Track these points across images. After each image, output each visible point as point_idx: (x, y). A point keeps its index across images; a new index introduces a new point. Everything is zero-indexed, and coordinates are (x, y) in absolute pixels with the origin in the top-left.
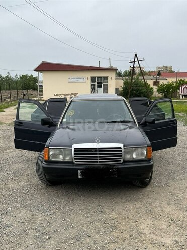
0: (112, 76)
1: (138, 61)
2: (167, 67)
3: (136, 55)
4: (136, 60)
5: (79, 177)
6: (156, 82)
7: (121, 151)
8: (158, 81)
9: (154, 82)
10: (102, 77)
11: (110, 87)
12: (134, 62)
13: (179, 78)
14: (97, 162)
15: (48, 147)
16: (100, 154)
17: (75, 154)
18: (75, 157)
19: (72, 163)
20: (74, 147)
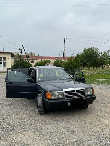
0: (8, 57)
1: (24, 49)
2: (32, 53)
3: (23, 46)
4: (23, 48)
5: (69, 105)
6: (32, 61)
7: (84, 91)
8: (33, 60)
9: (31, 61)
10: (2, 57)
11: (8, 63)
12: (22, 49)
13: (43, 60)
14: (76, 97)
15: (50, 92)
16: (76, 93)
17: (65, 94)
18: (66, 95)
19: (64, 99)
20: (64, 90)
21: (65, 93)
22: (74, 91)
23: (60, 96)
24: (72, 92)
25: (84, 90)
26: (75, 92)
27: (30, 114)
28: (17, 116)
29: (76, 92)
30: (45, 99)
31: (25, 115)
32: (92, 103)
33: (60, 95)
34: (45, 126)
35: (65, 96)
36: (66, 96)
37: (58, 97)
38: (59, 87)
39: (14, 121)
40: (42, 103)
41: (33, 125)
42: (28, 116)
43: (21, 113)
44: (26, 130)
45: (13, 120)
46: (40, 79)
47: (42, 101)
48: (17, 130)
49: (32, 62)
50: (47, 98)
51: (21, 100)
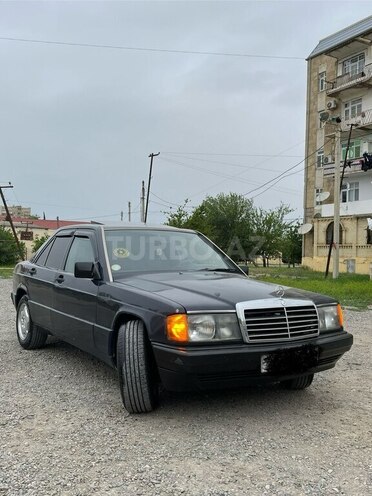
5: (263, 371)
6: (26, 233)
7: (315, 312)
9: (23, 233)
14: (287, 336)
15: (184, 311)
16: (290, 320)
17: (247, 322)
18: (248, 328)
19: (241, 342)
20: (241, 308)
21: (246, 316)
22: (280, 310)
23: (226, 333)
24: (273, 315)
25: (313, 307)
26: (283, 314)
27: (83, 413)
28: (26, 424)
29: (289, 314)
30: (157, 346)
31: (60, 418)
32: (333, 366)
33: (223, 327)
34: (175, 466)
35: (244, 331)
36: (250, 333)
37: (217, 334)
38: (213, 294)
39: (19, 448)
40: (142, 361)
41: (118, 460)
42: (77, 423)
43: (39, 412)
44: (99, 489)
45: (13, 443)
46: (117, 268)
47: (141, 356)
48: (50, 489)
49: (27, 236)
50: (169, 338)
51: (21, 361)
